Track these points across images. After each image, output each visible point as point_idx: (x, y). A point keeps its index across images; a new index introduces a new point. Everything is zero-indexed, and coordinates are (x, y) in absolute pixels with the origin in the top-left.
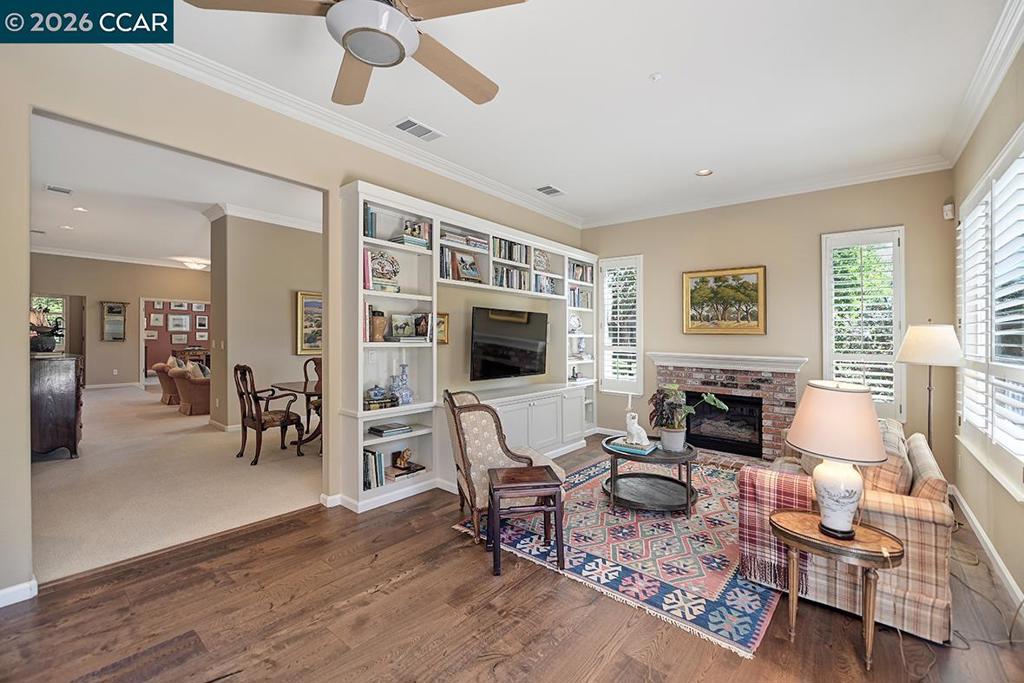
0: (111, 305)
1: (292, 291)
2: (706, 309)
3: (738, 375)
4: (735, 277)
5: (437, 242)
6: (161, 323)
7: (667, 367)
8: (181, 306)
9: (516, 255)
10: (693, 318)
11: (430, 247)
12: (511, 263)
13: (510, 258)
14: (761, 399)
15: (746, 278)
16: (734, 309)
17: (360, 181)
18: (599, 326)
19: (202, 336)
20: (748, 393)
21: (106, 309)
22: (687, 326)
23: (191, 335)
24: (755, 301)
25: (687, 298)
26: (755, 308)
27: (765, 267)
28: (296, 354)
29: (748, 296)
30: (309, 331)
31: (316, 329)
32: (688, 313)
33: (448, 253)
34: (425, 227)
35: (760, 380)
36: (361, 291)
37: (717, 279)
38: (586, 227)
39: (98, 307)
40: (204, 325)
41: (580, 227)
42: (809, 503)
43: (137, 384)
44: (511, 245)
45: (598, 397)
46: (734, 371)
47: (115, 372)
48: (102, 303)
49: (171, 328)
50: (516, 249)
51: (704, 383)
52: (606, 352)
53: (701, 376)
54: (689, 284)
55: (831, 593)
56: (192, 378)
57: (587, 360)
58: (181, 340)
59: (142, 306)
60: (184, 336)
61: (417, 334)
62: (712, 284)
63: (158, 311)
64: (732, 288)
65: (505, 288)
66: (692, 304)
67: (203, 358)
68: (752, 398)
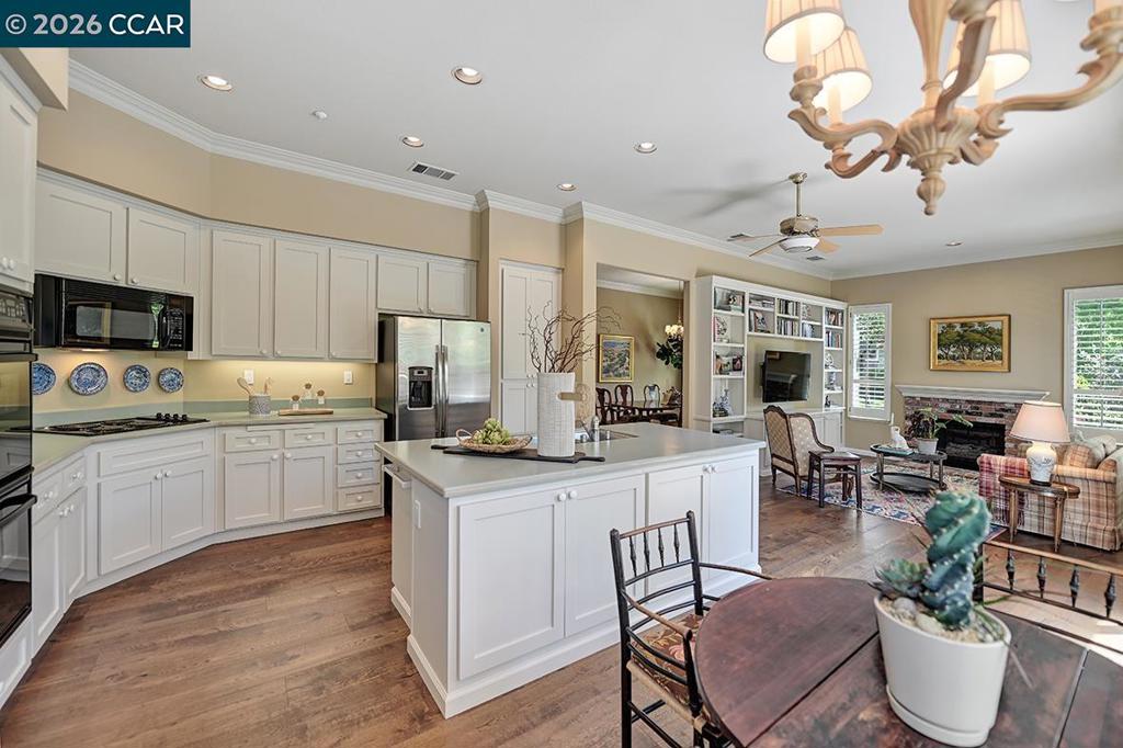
2: (953, 349)
3: (982, 406)
4: (980, 324)
5: (747, 306)
7: (914, 398)
9: (790, 311)
10: (939, 357)
11: (743, 311)
12: (786, 316)
13: (787, 313)
14: (1004, 426)
15: (991, 325)
16: (979, 350)
17: (714, 277)
18: (848, 363)
20: (993, 420)
22: (934, 363)
24: (1000, 344)
25: (934, 340)
26: (1000, 350)
27: (1010, 316)
28: (598, 382)
29: (993, 339)
30: (605, 364)
31: (610, 363)
32: (935, 353)
33: (752, 313)
34: (739, 298)
35: (1003, 410)
36: (713, 344)
37: (963, 325)
38: (835, 278)
41: (831, 279)
42: (1026, 473)
44: (787, 302)
45: (846, 422)
46: (979, 402)
50: (790, 305)
51: (949, 411)
52: (854, 385)
53: (948, 406)
54: (936, 329)
55: (1041, 526)
57: (838, 391)
61: (734, 370)
62: (958, 328)
64: (978, 332)
65: (782, 336)
66: (939, 345)
68: (995, 424)
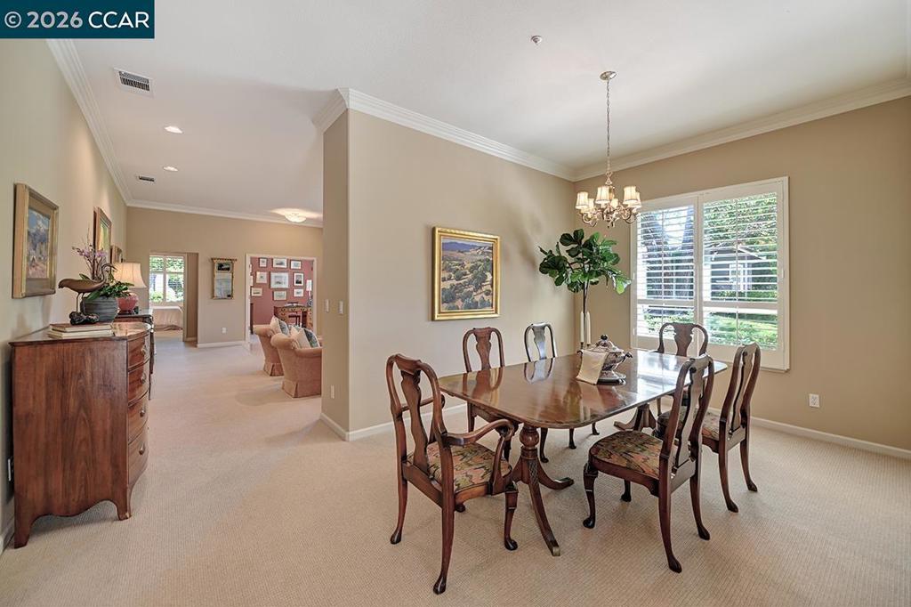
0: (221, 262)
1: (427, 227)
6: (265, 281)
8: (281, 264)
19: (298, 293)
21: (216, 265)
23: (290, 291)
28: (433, 319)
30: (447, 285)
31: (455, 282)
39: (210, 264)
40: (300, 283)
43: (242, 342)
47: (224, 330)
48: (212, 259)
49: (273, 285)
56: (298, 349)
58: (281, 296)
59: (248, 262)
60: (284, 293)
63: (262, 270)
67: (300, 314)
